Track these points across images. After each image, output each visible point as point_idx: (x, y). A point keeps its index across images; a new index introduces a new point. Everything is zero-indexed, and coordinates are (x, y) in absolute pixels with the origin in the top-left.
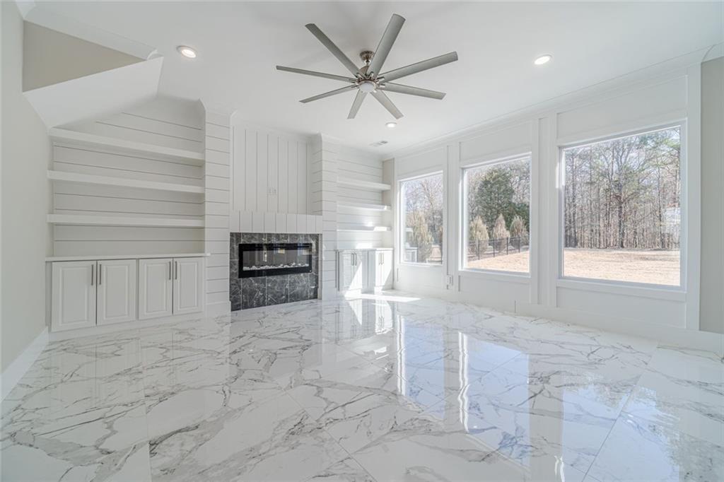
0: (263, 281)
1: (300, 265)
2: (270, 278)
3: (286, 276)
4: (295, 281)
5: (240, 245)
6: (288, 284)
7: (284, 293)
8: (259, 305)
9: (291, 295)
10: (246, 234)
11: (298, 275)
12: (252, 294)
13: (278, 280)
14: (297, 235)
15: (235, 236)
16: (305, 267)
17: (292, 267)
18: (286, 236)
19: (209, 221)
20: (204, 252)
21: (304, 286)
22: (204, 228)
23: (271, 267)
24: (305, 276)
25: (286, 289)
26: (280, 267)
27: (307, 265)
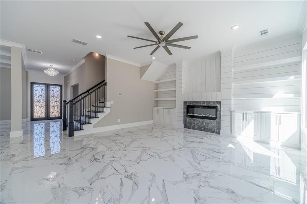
0: (195, 120)
1: (211, 116)
2: (197, 119)
3: (204, 120)
4: (208, 122)
5: (187, 106)
6: (205, 123)
7: (203, 127)
8: (193, 129)
9: (206, 128)
10: (189, 102)
11: (210, 120)
12: (191, 124)
13: (201, 121)
14: (209, 102)
15: (185, 103)
16: (214, 117)
17: (207, 116)
18: (204, 102)
19: (177, 98)
20: (176, 107)
21: (213, 126)
22: (176, 100)
23: (198, 115)
24: (214, 122)
25: (204, 125)
26: (201, 115)
27: (215, 116)
